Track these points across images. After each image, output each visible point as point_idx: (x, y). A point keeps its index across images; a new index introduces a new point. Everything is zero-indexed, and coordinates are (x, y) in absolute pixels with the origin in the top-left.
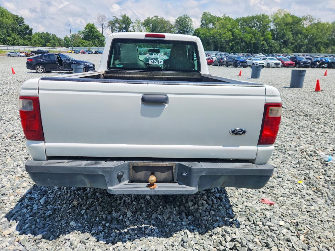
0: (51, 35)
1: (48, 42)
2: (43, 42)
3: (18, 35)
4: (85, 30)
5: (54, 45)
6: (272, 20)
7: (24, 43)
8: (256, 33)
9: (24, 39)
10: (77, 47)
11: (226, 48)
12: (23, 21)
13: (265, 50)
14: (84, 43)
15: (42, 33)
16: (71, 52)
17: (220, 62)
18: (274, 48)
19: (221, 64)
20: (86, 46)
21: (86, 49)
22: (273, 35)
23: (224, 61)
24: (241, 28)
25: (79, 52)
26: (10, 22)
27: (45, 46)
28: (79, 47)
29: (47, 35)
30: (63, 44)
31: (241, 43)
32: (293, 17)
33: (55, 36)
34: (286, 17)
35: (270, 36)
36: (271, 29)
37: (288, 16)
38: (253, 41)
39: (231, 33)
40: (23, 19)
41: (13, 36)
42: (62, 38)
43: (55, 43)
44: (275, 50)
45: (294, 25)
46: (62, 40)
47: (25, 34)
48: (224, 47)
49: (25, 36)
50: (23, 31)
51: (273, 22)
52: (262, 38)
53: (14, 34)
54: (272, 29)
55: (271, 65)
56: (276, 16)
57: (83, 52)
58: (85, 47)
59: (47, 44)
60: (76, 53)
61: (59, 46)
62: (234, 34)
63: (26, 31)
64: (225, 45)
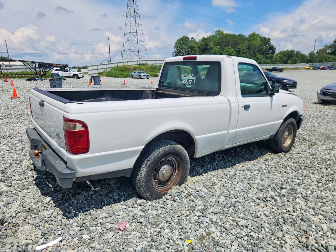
0: (295, 52)
1: (290, 60)
2: (285, 60)
3: (262, 54)
4: (334, 43)
5: (294, 62)
7: (265, 62)
9: (267, 58)
10: (318, 63)
12: (269, 41)
14: (329, 58)
15: (286, 52)
16: (309, 68)
20: (330, 61)
21: (330, 64)
25: (319, 68)
26: (258, 44)
27: (286, 64)
28: (320, 63)
29: (291, 53)
30: (306, 60)
33: (299, 52)
40: (270, 39)
41: (257, 56)
42: (307, 54)
43: (297, 60)
46: (306, 56)
47: (268, 54)
49: (268, 55)
50: (267, 51)
53: (258, 54)
57: (324, 68)
58: (329, 63)
59: (289, 61)
60: (316, 69)
61: (300, 62)
63: (270, 50)
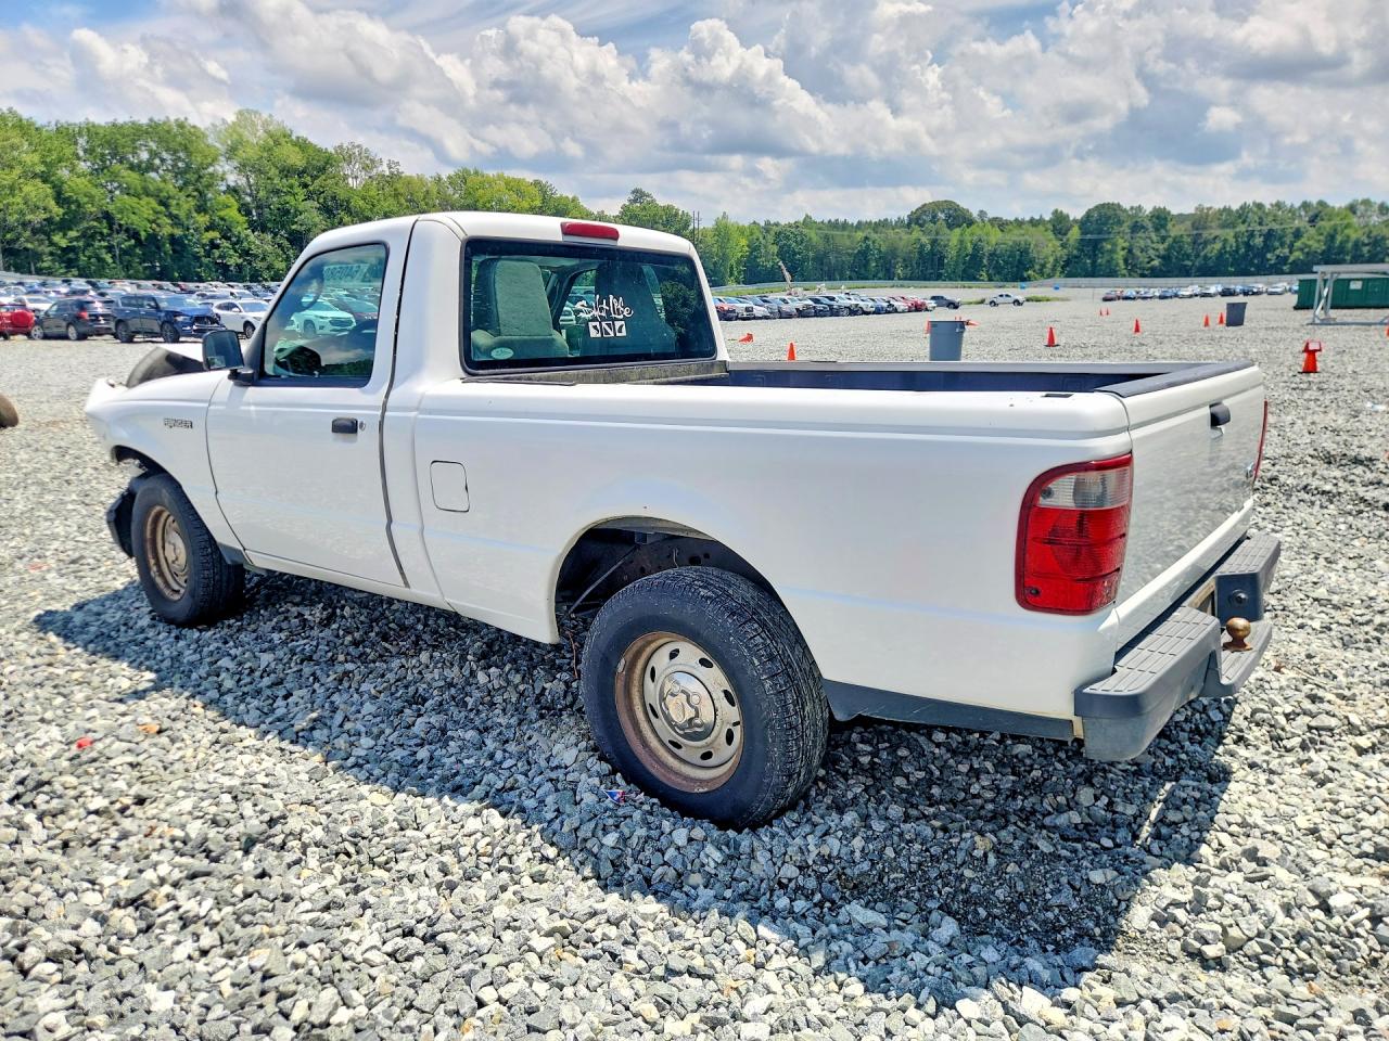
6: (222, 148)
8: (169, 198)
11: (38, 256)
13: (225, 267)
17: (76, 320)
18: (263, 259)
19: (83, 329)
22: (245, 209)
23: (96, 317)
24: (96, 172)
31: (109, 235)
32: (302, 145)
34: (277, 143)
35: (233, 213)
36: (228, 186)
37: (283, 140)
38: (167, 229)
39: (49, 191)
44: (269, 268)
45: (314, 178)
48: (26, 249)
51: (228, 159)
52: (203, 220)
54: (232, 184)
55: (322, 328)
56: (235, 136)
62: (67, 195)
64: (27, 241)
